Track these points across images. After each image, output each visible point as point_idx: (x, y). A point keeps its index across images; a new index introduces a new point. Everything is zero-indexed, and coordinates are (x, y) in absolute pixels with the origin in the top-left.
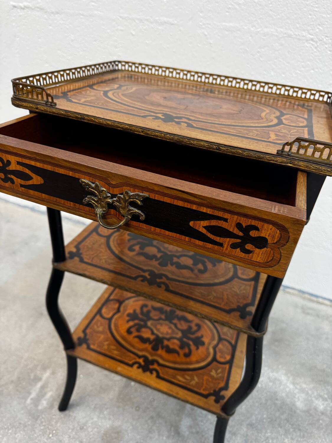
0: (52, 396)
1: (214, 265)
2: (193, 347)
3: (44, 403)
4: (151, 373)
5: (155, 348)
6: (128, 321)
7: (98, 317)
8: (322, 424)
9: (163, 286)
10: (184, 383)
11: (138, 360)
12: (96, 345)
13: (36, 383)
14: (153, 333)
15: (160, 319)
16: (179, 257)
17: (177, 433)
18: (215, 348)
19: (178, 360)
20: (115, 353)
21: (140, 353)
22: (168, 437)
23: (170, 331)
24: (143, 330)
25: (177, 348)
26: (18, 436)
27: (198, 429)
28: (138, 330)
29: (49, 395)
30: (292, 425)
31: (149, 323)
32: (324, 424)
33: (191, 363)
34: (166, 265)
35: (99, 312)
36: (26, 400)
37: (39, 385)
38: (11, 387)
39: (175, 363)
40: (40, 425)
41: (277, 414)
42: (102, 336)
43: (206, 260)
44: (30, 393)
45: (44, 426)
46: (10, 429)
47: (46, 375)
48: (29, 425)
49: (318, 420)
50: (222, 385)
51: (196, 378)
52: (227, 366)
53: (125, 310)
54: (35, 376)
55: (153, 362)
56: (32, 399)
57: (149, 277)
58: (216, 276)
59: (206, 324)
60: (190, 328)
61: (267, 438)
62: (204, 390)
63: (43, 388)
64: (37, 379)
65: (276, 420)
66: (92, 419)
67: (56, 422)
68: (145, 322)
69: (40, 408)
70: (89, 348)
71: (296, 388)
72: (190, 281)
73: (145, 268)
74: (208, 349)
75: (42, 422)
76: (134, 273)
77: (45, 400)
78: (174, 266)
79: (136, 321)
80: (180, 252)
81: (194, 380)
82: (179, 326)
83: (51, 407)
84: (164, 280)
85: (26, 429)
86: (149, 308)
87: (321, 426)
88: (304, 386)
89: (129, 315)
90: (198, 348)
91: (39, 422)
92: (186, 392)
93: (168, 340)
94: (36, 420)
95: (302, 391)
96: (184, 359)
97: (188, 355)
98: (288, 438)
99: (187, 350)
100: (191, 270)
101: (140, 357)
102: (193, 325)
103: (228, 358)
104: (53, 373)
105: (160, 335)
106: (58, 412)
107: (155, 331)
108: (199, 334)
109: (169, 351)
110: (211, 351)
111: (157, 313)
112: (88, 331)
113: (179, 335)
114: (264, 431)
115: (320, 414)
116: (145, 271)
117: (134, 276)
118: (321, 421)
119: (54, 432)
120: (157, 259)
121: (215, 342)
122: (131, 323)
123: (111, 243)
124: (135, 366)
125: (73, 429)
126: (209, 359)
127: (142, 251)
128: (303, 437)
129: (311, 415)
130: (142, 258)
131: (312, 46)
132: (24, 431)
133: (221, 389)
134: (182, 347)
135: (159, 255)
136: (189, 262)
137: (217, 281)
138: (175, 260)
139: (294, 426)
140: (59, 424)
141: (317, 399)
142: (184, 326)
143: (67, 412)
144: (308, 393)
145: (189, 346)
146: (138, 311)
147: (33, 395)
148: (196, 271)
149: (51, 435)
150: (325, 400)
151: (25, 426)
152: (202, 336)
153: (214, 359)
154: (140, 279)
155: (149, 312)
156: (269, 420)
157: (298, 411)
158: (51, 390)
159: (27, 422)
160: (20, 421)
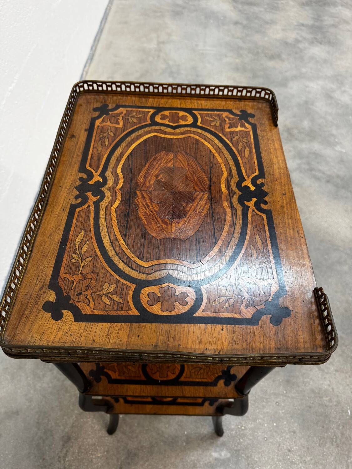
0: (215, 451)
7: (179, 400)
26: (257, 458)
29: (215, 455)
40: (241, 444)
45: (239, 439)
48: (245, 455)
67: (232, 430)
69: (229, 455)
75: (238, 444)
77: (221, 455)
83: (224, 444)
85: (249, 455)
91: (239, 448)
94: (239, 450)
112: (200, 401)
119: (239, 427)
132: (251, 456)
140: (233, 427)
149: (243, 428)
151: (248, 457)
158: (211, 455)
159: (244, 458)
160: (247, 466)
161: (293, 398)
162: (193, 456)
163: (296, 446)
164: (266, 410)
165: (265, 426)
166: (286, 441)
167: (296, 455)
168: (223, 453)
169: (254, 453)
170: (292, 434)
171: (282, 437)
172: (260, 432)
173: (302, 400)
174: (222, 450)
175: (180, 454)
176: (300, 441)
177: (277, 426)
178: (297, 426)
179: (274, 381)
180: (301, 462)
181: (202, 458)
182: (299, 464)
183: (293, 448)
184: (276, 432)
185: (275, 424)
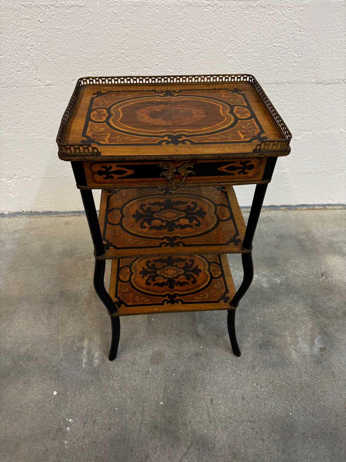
0: (99, 354)
1: (203, 218)
2: (195, 276)
3: (96, 362)
4: (178, 303)
5: (171, 287)
6: (143, 277)
7: (119, 283)
8: (282, 291)
9: (180, 244)
10: (200, 300)
11: (164, 299)
12: (131, 302)
13: (82, 353)
14: (165, 278)
15: (164, 267)
16: (178, 220)
17: (199, 336)
18: (209, 270)
19: (190, 287)
20: (147, 301)
21: (164, 294)
22: (193, 341)
23: (175, 272)
24: (157, 278)
25: (186, 281)
26: (91, 390)
27: (210, 328)
28: (154, 280)
29: (96, 355)
30: (265, 299)
31: (158, 272)
32: (284, 291)
33: (199, 286)
34: (174, 230)
35: (118, 279)
36: (82, 366)
37: (85, 352)
38: (64, 363)
39: (189, 290)
40: (103, 376)
41: (254, 297)
42: (131, 294)
43: (196, 216)
44: (82, 360)
45: (106, 375)
46: (83, 389)
47: (86, 343)
48: (94, 379)
49: (280, 290)
50: (224, 291)
51: (206, 294)
52: (222, 278)
53: (136, 271)
54: (77, 348)
55: (175, 295)
56: (85, 363)
57: (168, 242)
58: (208, 225)
59: (196, 257)
60: (187, 264)
61: (254, 313)
62: (215, 299)
63: (88, 352)
64: (81, 349)
65: (255, 301)
66: (137, 354)
67: (113, 368)
68: (155, 272)
69: (95, 366)
70: (127, 306)
71: (260, 276)
72: (194, 234)
73: (162, 237)
74: (205, 273)
75: (103, 373)
76: (158, 243)
77: (96, 359)
78: (179, 228)
79: (149, 275)
80: (176, 216)
81: (206, 295)
82: (179, 266)
83: (103, 361)
84: (178, 240)
86: (152, 262)
87: (282, 293)
88: (264, 272)
89: (141, 273)
90: (199, 275)
91: (100, 374)
92: (205, 304)
93: (177, 277)
94: (98, 374)
95: (264, 276)
96: (193, 285)
97: (194, 282)
98: (266, 308)
99: (192, 279)
100: (191, 227)
101: (165, 296)
102: (188, 261)
103: (220, 273)
104: (90, 339)
105: (171, 277)
106: (110, 362)
107: (166, 276)
108: (195, 266)
109: (181, 284)
110: (207, 273)
111: (160, 263)
112: (119, 295)
113: (183, 272)
114: (250, 310)
115: (279, 286)
116: (163, 239)
117: (158, 245)
118: (281, 290)
119: (116, 375)
120: (165, 228)
121: (207, 267)
122: (146, 278)
123: (126, 227)
124: (165, 303)
125: (128, 367)
126: (209, 279)
127: (151, 226)
128: (274, 303)
129: (274, 288)
130: (154, 231)
131: (210, 11)
132: (93, 384)
133: (225, 294)
134: (188, 279)
135: (164, 224)
136: (186, 222)
137: (210, 228)
138: (176, 223)
139: (267, 300)
140: (116, 369)
141: (274, 277)
142: (183, 265)
143: (117, 359)
144: (268, 276)
145: (192, 276)
146: (146, 267)
147: (85, 360)
148: (194, 226)
149: (115, 378)
150: (279, 276)
152: (197, 266)
153: (212, 278)
154: (163, 245)
155: (153, 265)
156: (251, 302)
157: (266, 290)
158: (96, 351)
159: (92, 378)
160: (86, 381)
161: (140, 431)
162: (97, 338)
163: (98, 429)
164: (129, 400)
165: (115, 399)
166: (102, 419)
167: (90, 429)
168: (97, 361)
169: (95, 388)
170: (108, 427)
171: (106, 415)
172: (111, 394)
173: (139, 442)
174: (99, 360)
175: (99, 329)
176: (101, 434)
177: (115, 410)
178: (115, 433)
179: (155, 411)
180: (84, 433)
181: (95, 345)
182: (83, 430)
183: (96, 426)
184: (110, 410)
185: (117, 409)
